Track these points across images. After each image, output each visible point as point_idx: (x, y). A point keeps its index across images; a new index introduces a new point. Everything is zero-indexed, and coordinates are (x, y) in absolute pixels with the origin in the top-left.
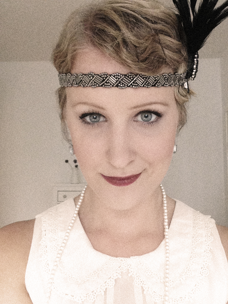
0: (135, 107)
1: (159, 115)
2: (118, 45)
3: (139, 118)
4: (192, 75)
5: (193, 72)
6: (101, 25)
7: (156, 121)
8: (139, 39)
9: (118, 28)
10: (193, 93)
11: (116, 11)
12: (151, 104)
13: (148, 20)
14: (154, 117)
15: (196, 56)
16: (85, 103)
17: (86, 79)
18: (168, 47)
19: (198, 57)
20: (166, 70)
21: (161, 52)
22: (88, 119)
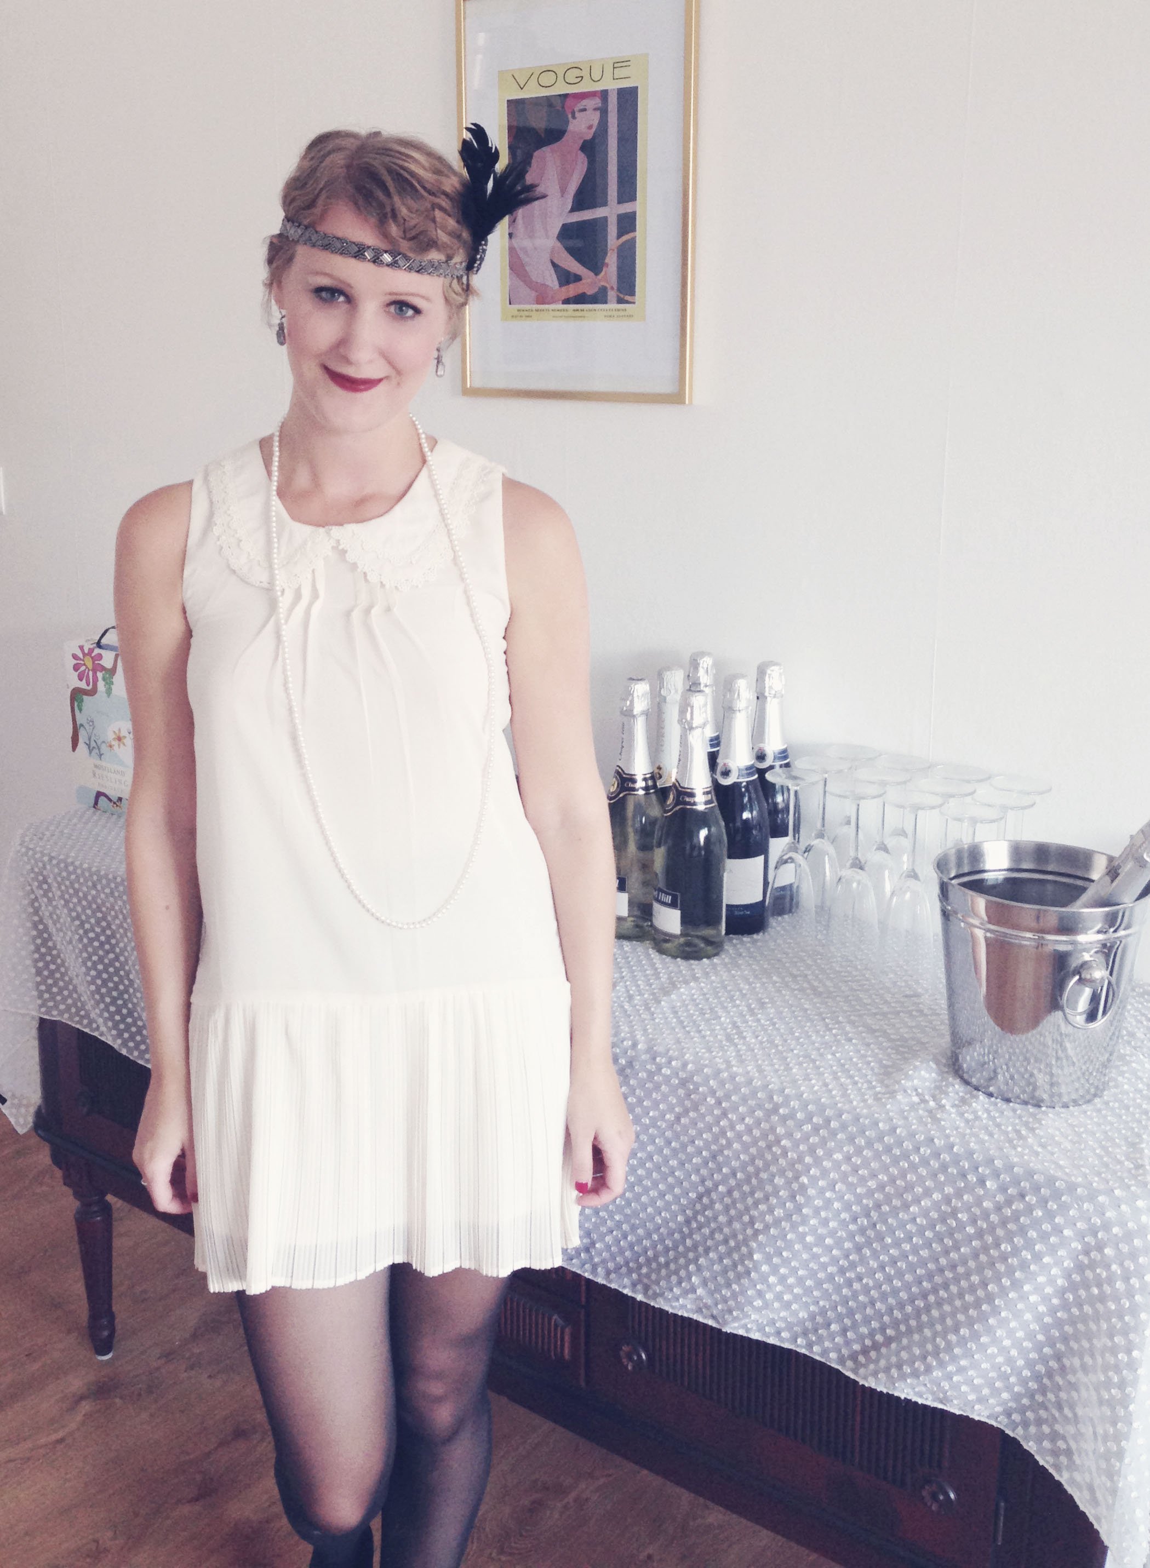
0: (390, 294)
1: (417, 311)
2: (385, 215)
3: (392, 309)
4: (473, 267)
5: (475, 263)
6: (370, 185)
7: (412, 317)
8: (411, 212)
9: (389, 195)
10: (475, 291)
11: (390, 171)
12: (413, 295)
13: (424, 188)
14: (410, 312)
15: (483, 242)
16: (326, 274)
17: (338, 245)
18: (444, 229)
19: (486, 245)
20: (435, 256)
21: (432, 234)
22: (324, 294)
